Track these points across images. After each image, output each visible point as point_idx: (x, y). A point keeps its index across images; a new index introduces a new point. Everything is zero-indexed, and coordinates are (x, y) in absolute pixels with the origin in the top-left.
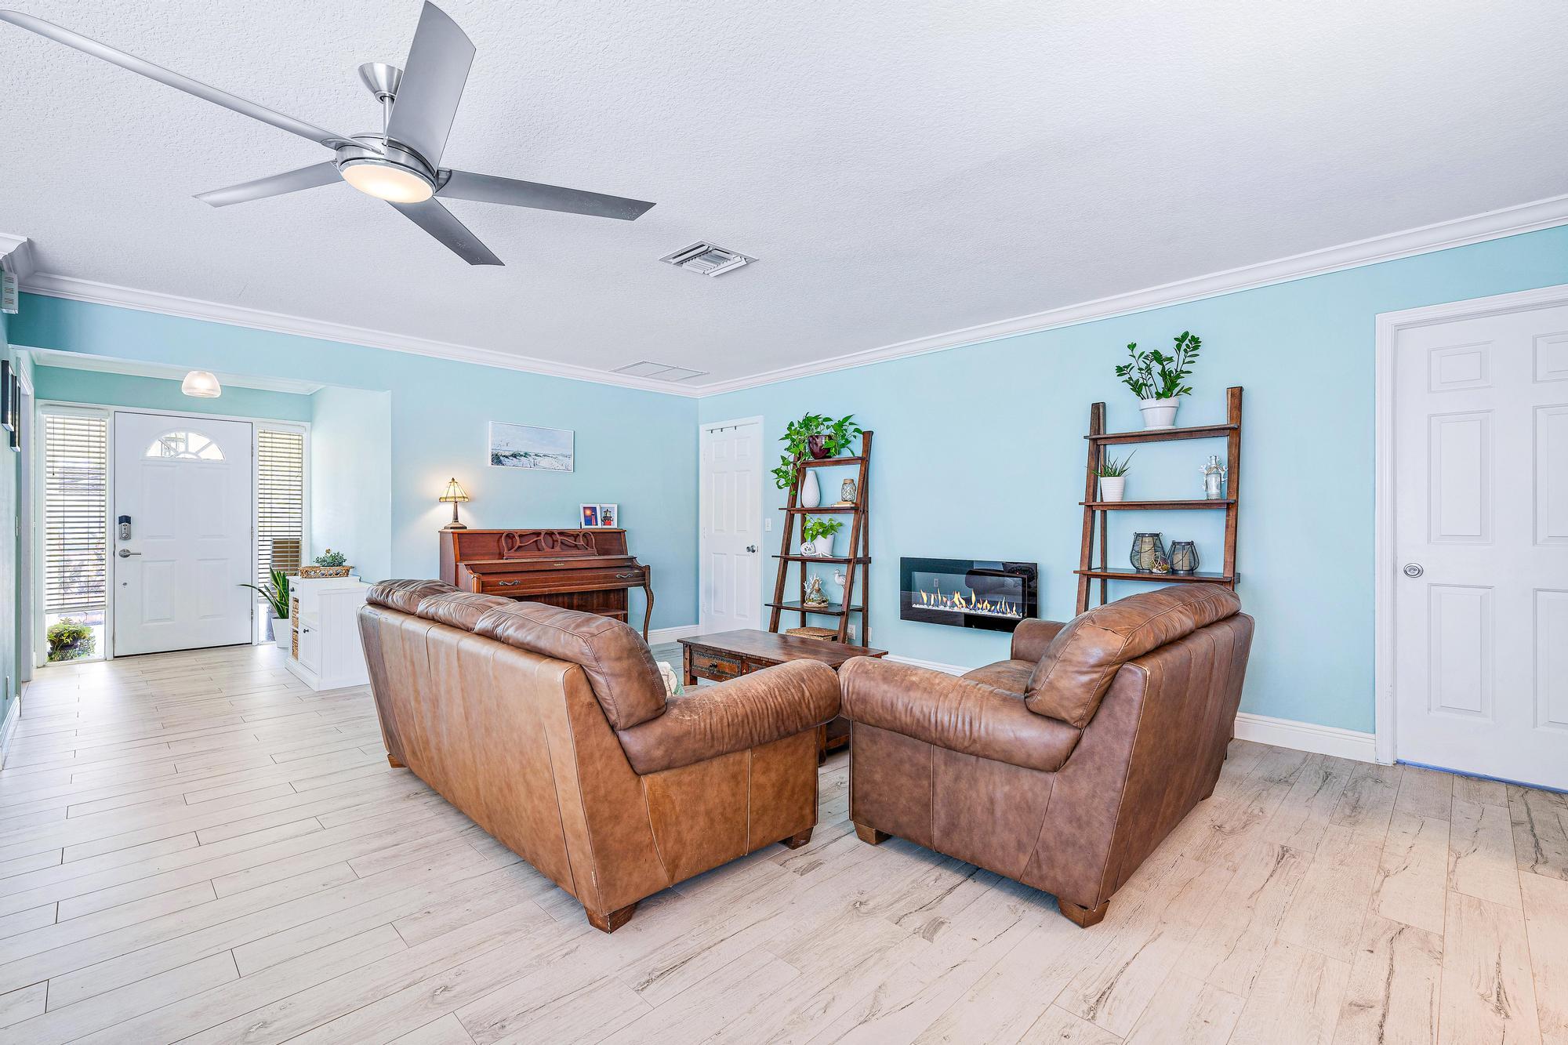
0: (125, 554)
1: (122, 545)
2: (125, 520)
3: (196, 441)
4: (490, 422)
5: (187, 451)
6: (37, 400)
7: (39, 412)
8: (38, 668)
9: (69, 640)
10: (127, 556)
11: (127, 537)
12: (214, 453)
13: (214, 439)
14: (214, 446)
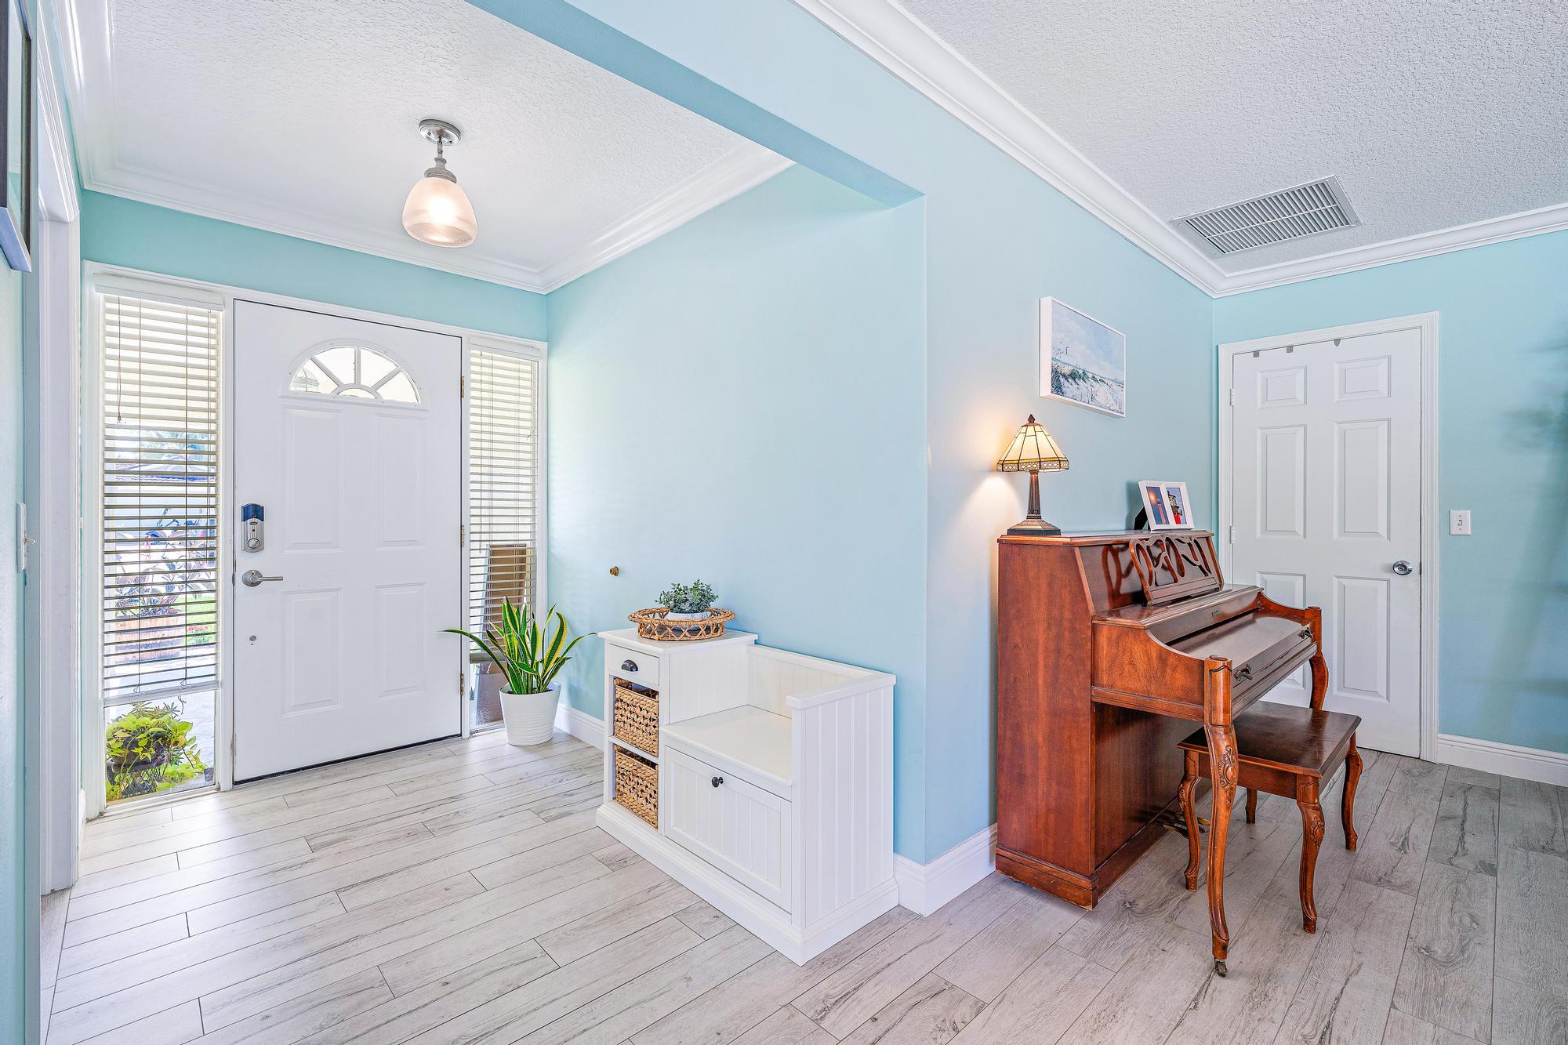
0: (254, 580)
1: (248, 563)
2: (254, 512)
3: (375, 366)
4: (1047, 302)
5: (357, 384)
6: (87, 263)
7: (90, 289)
8: (88, 821)
9: (148, 755)
10: (258, 583)
11: (256, 546)
12: (400, 391)
13: (403, 365)
14: (401, 379)
